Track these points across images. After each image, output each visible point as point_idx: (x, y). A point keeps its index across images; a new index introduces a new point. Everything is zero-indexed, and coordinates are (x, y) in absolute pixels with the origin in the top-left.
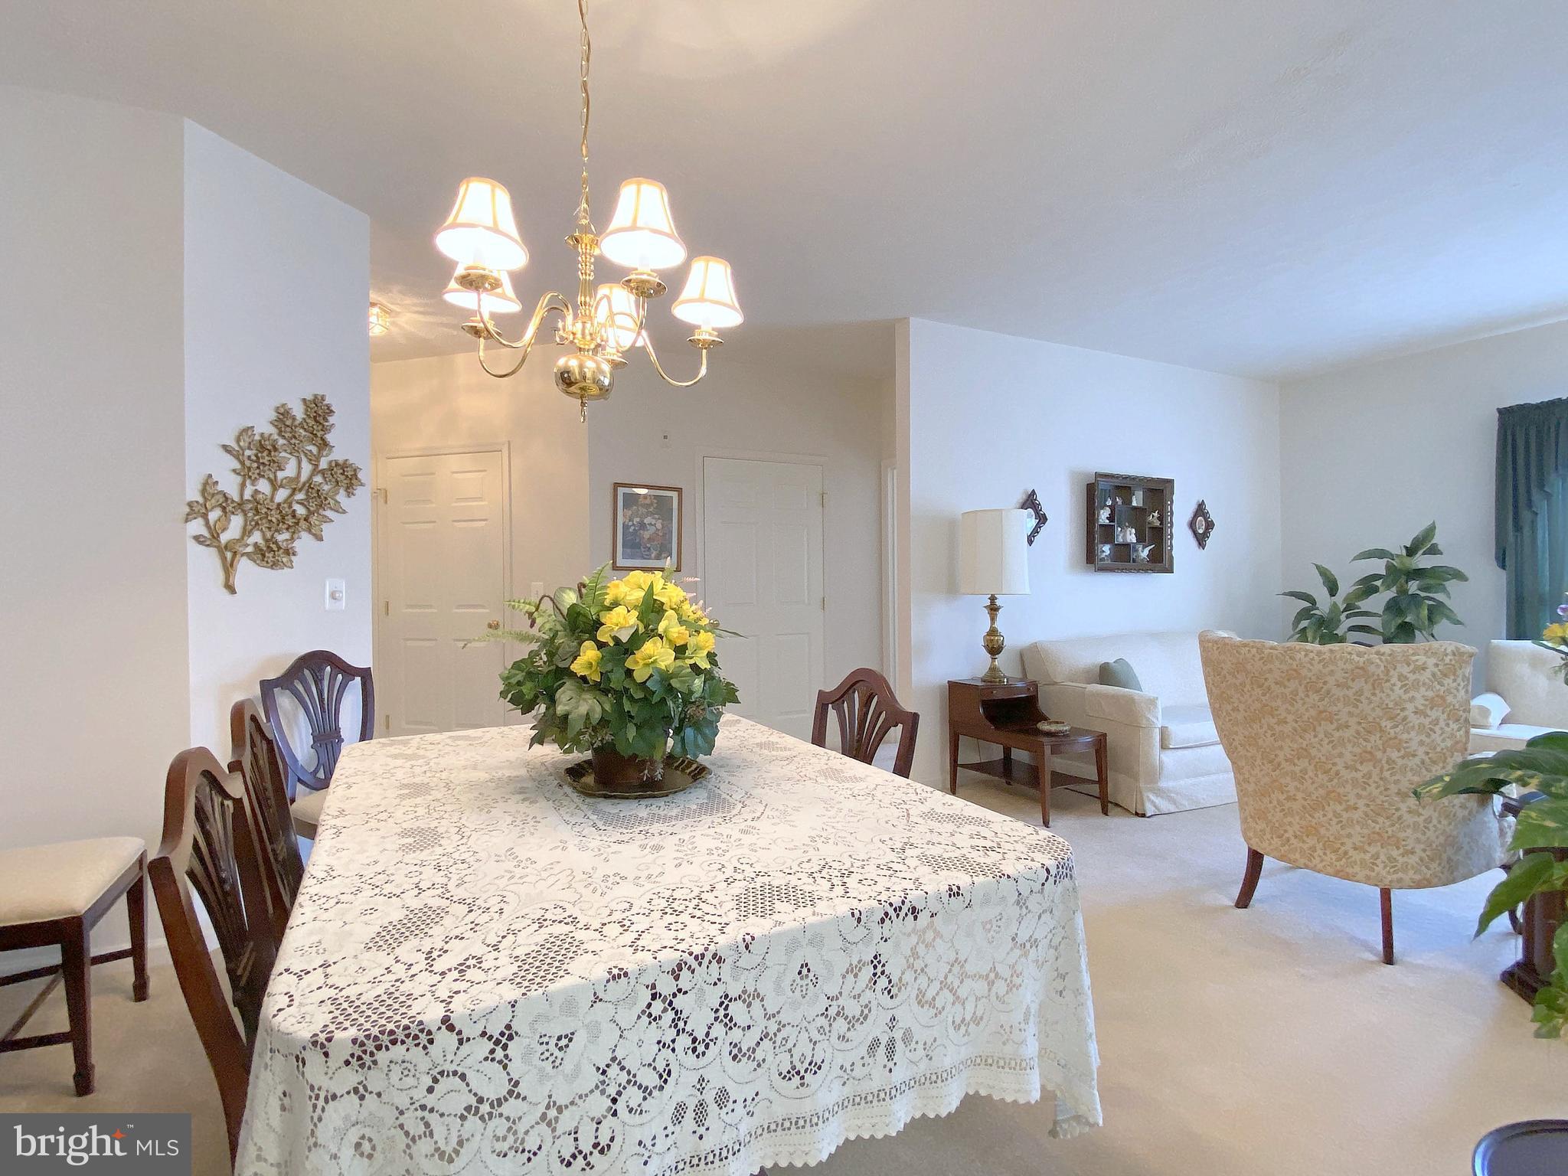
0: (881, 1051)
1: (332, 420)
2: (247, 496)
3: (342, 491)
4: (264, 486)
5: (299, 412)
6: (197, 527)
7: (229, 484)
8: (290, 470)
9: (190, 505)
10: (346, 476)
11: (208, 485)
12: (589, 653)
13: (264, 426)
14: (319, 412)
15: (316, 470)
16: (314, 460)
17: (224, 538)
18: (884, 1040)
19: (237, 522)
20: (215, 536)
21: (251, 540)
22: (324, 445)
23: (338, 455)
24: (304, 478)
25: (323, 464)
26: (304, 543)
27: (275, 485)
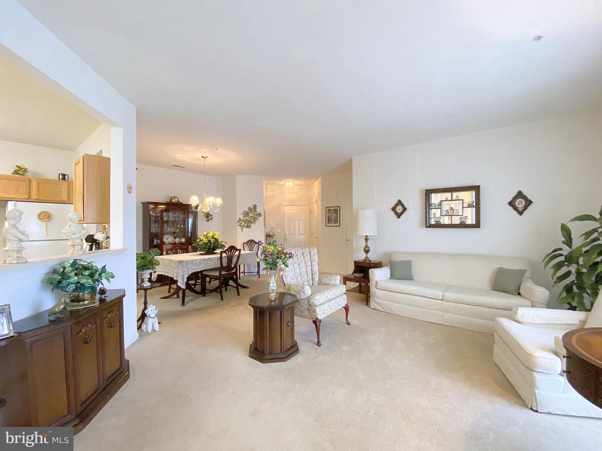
1: (257, 207)
2: (245, 219)
3: (259, 217)
4: (247, 218)
5: (252, 207)
6: (238, 224)
7: (242, 218)
8: (251, 215)
9: (238, 221)
10: (259, 215)
11: (240, 218)
13: (247, 210)
14: (255, 206)
15: (254, 215)
16: (254, 213)
17: (241, 225)
19: (243, 223)
20: (240, 225)
21: (245, 225)
22: (256, 211)
23: (258, 212)
24: (253, 216)
25: (256, 214)
26: (253, 225)
27: (248, 218)
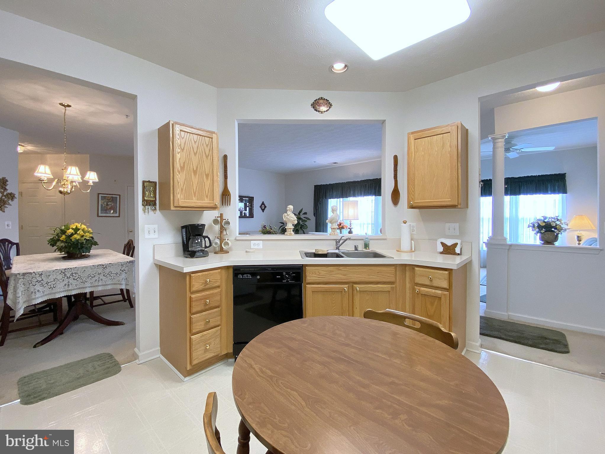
0: (97, 281)
1: (7, 183)
3: (10, 200)
10: (12, 196)
12: (64, 237)
14: (4, 181)
18: (98, 280)
22: (5, 189)
23: (9, 191)
25: (5, 194)
